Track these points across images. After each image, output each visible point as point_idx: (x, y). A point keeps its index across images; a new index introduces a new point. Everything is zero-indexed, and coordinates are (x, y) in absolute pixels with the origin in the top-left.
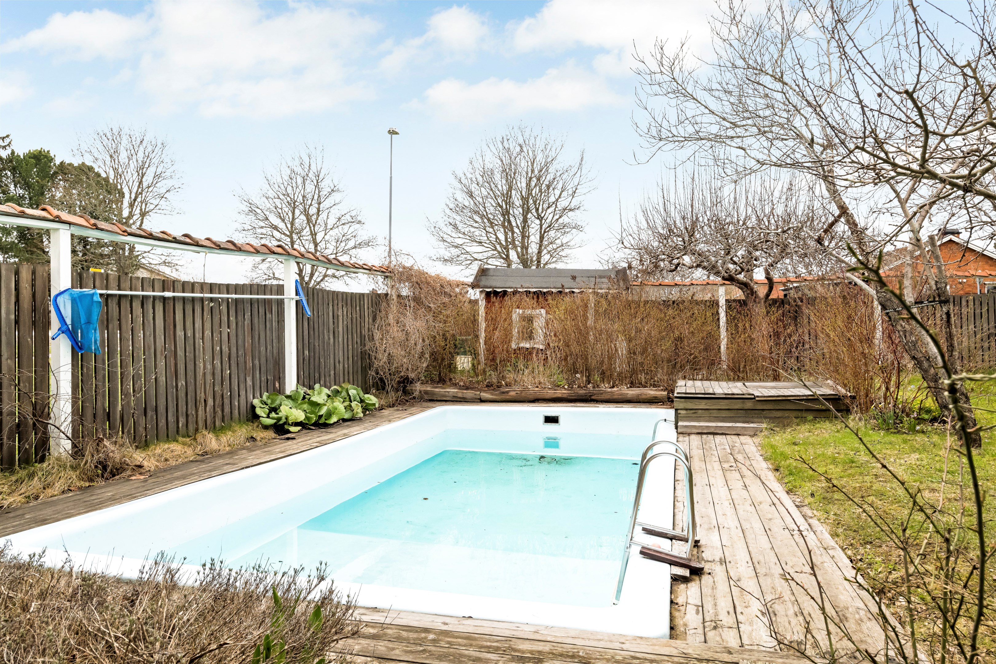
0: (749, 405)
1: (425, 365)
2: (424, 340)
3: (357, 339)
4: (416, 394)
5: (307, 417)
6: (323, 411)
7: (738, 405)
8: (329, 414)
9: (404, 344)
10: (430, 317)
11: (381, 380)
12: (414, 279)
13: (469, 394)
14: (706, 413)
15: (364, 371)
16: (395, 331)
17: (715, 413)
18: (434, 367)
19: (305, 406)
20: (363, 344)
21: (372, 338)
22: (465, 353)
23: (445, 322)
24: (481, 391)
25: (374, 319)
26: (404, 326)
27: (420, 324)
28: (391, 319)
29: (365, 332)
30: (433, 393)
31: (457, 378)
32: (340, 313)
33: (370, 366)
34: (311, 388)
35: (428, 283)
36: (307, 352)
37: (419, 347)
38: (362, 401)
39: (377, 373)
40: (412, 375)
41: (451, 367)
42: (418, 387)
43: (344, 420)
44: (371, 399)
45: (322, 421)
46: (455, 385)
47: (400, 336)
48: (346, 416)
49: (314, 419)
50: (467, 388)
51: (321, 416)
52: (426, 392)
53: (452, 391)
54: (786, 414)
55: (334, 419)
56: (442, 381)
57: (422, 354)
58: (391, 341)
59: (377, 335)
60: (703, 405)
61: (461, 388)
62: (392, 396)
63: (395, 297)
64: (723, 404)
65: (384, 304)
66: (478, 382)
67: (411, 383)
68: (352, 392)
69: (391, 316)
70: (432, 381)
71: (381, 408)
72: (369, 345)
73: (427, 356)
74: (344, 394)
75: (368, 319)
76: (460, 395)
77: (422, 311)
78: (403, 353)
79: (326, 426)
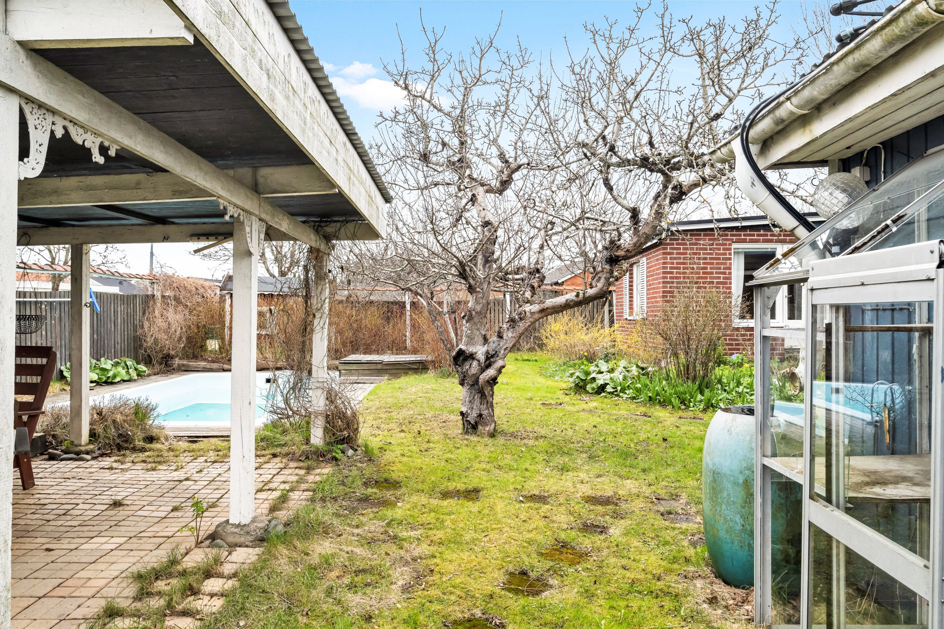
0: (379, 367)
1: (182, 346)
2: (181, 328)
3: (131, 327)
4: (175, 366)
5: (99, 378)
6: (110, 374)
7: (373, 367)
8: (115, 376)
9: (166, 332)
10: (187, 312)
11: (149, 356)
12: (175, 285)
13: (215, 366)
14: (357, 372)
15: (136, 350)
16: (160, 322)
17: (361, 372)
18: (190, 348)
19: (97, 371)
20: (135, 331)
21: (142, 327)
22: (212, 338)
23: (198, 316)
24: (223, 363)
25: (144, 313)
26: (167, 318)
27: (179, 317)
28: (157, 313)
29: (137, 322)
30: (188, 366)
31: (207, 355)
32: (119, 310)
33: (141, 346)
34: (98, 360)
35: (185, 287)
36: (95, 336)
37: (178, 333)
38: (136, 369)
39: (146, 351)
40: (172, 353)
41: (203, 347)
42: (177, 362)
43: (124, 381)
44: (142, 367)
45: (110, 380)
46: (205, 360)
47: (164, 325)
48: (126, 378)
49: (104, 379)
50: (214, 362)
51: (109, 378)
52: (183, 365)
53: (203, 364)
54: (399, 371)
55: (118, 379)
56: (195, 357)
57: (180, 338)
58: (157, 329)
59: (146, 324)
60: (354, 367)
61: (209, 362)
62: (157, 368)
63: (160, 297)
64: (365, 367)
65: (151, 303)
66: (222, 358)
67: (172, 358)
68: (129, 363)
69: (157, 312)
70: (188, 358)
71: (149, 375)
72: (139, 332)
73: (184, 339)
74: (123, 364)
75: (139, 313)
76: (208, 367)
77: (180, 308)
78: (166, 337)
79: (112, 383)
